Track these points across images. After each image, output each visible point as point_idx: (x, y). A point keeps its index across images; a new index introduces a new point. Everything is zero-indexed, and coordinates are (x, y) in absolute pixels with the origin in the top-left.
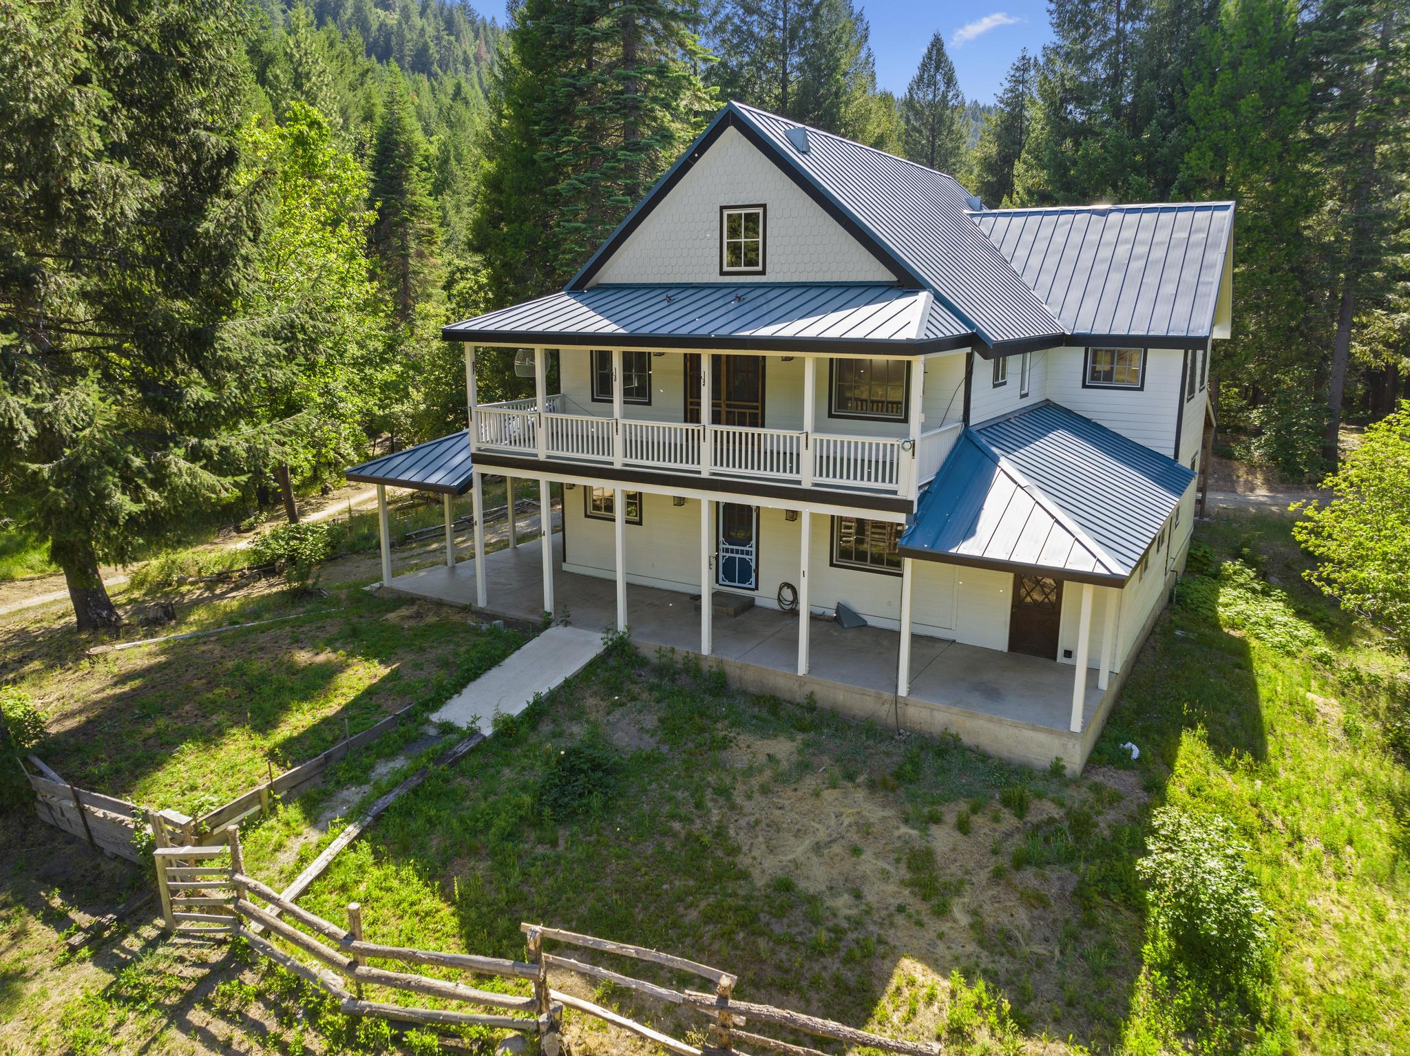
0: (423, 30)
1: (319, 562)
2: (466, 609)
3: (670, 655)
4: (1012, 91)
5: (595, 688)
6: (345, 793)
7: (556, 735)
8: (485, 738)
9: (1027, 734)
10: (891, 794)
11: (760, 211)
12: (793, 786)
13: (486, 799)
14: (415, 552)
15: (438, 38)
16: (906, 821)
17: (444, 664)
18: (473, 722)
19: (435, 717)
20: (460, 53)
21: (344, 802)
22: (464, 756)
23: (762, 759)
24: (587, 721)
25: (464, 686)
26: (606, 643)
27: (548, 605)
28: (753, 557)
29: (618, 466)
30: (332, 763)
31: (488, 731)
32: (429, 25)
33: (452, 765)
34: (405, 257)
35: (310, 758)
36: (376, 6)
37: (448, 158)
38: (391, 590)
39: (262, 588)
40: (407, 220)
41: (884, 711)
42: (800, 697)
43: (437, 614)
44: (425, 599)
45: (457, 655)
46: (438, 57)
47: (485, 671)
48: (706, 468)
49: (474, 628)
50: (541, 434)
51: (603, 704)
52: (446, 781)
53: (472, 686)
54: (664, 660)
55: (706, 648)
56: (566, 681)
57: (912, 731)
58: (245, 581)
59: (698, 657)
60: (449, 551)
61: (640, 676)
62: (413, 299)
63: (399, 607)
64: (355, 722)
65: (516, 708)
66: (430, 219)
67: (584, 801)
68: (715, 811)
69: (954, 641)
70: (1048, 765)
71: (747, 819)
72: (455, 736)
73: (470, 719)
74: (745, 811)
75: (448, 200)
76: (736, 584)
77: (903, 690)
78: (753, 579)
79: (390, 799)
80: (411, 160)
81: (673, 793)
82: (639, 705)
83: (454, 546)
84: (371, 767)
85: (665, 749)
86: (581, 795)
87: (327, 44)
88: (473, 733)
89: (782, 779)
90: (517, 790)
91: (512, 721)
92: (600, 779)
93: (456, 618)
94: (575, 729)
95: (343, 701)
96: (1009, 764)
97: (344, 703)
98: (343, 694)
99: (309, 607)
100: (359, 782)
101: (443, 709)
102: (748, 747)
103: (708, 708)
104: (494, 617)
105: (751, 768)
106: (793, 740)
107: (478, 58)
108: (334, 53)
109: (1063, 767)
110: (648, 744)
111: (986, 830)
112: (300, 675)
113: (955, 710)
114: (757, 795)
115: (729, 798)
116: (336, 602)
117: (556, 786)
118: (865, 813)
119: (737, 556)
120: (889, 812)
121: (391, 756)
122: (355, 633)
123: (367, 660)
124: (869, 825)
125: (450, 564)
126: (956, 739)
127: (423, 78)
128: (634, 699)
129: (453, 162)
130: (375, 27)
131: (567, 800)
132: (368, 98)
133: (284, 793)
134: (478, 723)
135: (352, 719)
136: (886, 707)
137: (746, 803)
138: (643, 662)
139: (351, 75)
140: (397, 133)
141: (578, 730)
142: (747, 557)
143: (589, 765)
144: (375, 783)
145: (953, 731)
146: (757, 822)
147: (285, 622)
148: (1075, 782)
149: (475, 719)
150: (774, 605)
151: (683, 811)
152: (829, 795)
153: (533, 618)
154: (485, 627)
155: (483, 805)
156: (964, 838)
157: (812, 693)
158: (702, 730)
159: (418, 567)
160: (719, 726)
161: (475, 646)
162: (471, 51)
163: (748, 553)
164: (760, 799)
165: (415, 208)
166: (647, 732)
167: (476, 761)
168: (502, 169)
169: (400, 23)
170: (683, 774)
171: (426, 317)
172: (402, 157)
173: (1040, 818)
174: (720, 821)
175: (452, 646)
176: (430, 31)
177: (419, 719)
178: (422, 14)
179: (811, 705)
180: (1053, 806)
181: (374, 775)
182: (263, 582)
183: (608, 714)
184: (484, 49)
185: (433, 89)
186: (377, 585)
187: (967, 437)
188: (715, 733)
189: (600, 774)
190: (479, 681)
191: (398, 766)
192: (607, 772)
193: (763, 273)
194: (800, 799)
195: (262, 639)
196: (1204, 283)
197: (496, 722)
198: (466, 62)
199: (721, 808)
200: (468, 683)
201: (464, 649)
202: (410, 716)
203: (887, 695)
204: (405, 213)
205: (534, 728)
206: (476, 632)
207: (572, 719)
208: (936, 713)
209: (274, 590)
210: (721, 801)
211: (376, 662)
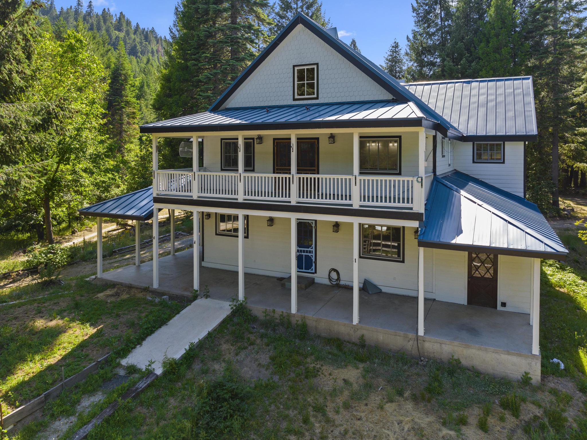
0: (135, 39)
1: (63, 266)
2: (146, 290)
3: (272, 314)
4: (391, 56)
5: (227, 337)
6: (57, 423)
7: (205, 372)
8: (157, 376)
9: (504, 357)
10: (429, 404)
11: (315, 67)
12: (365, 402)
13: (158, 424)
14: (117, 260)
15: (141, 43)
16: (444, 424)
17: (132, 325)
18: (150, 365)
19: (124, 362)
20: (150, 49)
21: (56, 431)
22: (143, 391)
23: (341, 383)
24: (224, 361)
25: (143, 339)
26: (232, 308)
27: (196, 285)
28: (314, 254)
29: (240, 200)
30: (50, 401)
31: (159, 371)
32: (137, 38)
33: (134, 398)
34: (122, 124)
35: (34, 397)
36: (115, 30)
37: (143, 85)
38: (102, 280)
39: (27, 281)
40: (123, 108)
41: (410, 346)
42: (355, 338)
43: (128, 293)
44: (122, 284)
45: (140, 318)
46: (140, 50)
47: (157, 329)
48: (294, 200)
49: (151, 301)
50: (195, 185)
51: (233, 348)
52: (130, 411)
53: (149, 339)
54: (268, 318)
55: (294, 310)
56: (209, 334)
57: (429, 359)
58: (20, 277)
59: (289, 315)
60: (137, 259)
61: (254, 328)
62: (124, 143)
63: (106, 290)
64: (69, 368)
65: (178, 354)
66: (134, 108)
67: (228, 423)
68: (317, 425)
69: (435, 300)
70: (519, 378)
71: (338, 429)
72: (137, 376)
73: (147, 363)
74: (337, 423)
75: (143, 102)
76: (304, 270)
77: (421, 332)
78: (313, 267)
79: (89, 428)
80: (126, 82)
81: (287, 412)
82: (256, 348)
83: (139, 255)
84: (78, 402)
85: (276, 378)
86: (225, 418)
87: (92, 38)
88: (150, 373)
89: (356, 396)
90: (180, 416)
91: (175, 363)
92: (238, 405)
93: (140, 295)
94: (217, 367)
95: (63, 353)
96: (494, 378)
97: (64, 353)
98: (64, 348)
99: (51, 291)
100: (68, 414)
101: (130, 356)
102: (330, 374)
103: (299, 348)
104: (163, 294)
105: (335, 390)
106: (358, 368)
107: (157, 51)
108: (95, 41)
109: (530, 379)
110: (265, 375)
111: (498, 428)
112: (38, 335)
113: (456, 343)
114: (341, 410)
115: (324, 415)
116: (68, 287)
117: (208, 412)
118: (416, 420)
119: (304, 254)
120: (431, 418)
121: (92, 392)
122: (77, 306)
123: (82, 324)
124: (421, 429)
125: (137, 264)
126: (458, 362)
127: (133, 58)
128: (252, 344)
129: (145, 87)
130: (114, 38)
131: (215, 423)
132: (109, 59)
133: (11, 427)
134: (153, 366)
135: (68, 365)
136: (411, 343)
137: (336, 417)
138: (255, 319)
139: (102, 51)
140: (121, 70)
141: (219, 367)
142: (310, 254)
143: (230, 395)
144: (79, 415)
145: (456, 357)
146: (346, 432)
147: (36, 300)
148: (540, 388)
149: (151, 363)
150: (327, 282)
151: (295, 426)
152: (389, 407)
153: (186, 293)
154: (157, 300)
155: (156, 430)
156: (486, 435)
157: (363, 336)
158: (299, 364)
159: (118, 267)
160: (309, 360)
161: (151, 312)
162: (155, 49)
163: (310, 252)
164: (345, 413)
165: (128, 103)
166: (263, 366)
167: (151, 394)
168: (171, 73)
169: (125, 36)
170: (291, 397)
171: (130, 151)
172: (123, 80)
173: (529, 416)
174: (321, 433)
175: (137, 313)
176: (138, 40)
177: (114, 364)
178: (135, 33)
179: (362, 343)
180: (534, 407)
181: (79, 408)
182: (30, 277)
183: (237, 355)
184: (160, 47)
185: (138, 62)
186: (93, 277)
187: (437, 181)
188: (307, 365)
189: (238, 401)
190: (153, 336)
191: (97, 400)
192: (242, 399)
193: (317, 98)
194: (371, 412)
195: (18, 312)
196: (527, 111)
197: (165, 364)
198: (153, 52)
199: (320, 422)
200: (146, 337)
201: (144, 315)
202: (107, 362)
203: (411, 335)
204: (123, 104)
205: (189, 367)
206: (152, 303)
207: (214, 360)
208: (443, 346)
209: (34, 282)
210: (319, 415)
211: (88, 325)
